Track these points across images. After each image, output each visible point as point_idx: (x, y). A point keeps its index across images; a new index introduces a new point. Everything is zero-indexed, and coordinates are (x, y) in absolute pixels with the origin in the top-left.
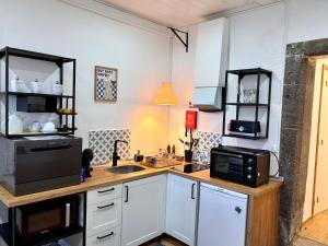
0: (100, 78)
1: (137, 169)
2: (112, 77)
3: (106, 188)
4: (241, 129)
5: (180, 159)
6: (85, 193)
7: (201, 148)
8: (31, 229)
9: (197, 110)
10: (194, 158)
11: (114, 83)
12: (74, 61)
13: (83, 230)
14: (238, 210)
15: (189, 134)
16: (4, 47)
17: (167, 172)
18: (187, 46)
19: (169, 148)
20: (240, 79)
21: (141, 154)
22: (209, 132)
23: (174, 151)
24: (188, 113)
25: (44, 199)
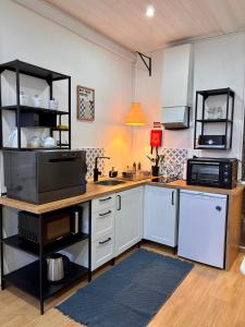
0: (81, 97)
1: (115, 183)
2: (90, 97)
3: (104, 197)
4: (210, 142)
5: (147, 174)
6: (90, 202)
7: (167, 162)
8: (50, 236)
9: (162, 128)
10: (160, 172)
11: (92, 103)
12: (69, 78)
13: (89, 236)
14: (219, 208)
15: (154, 151)
16: (13, 59)
17: (144, 184)
18: (150, 70)
19: (135, 165)
20: (205, 98)
21: (115, 170)
22: (174, 148)
23: (139, 168)
24: (153, 132)
25: (63, 206)
